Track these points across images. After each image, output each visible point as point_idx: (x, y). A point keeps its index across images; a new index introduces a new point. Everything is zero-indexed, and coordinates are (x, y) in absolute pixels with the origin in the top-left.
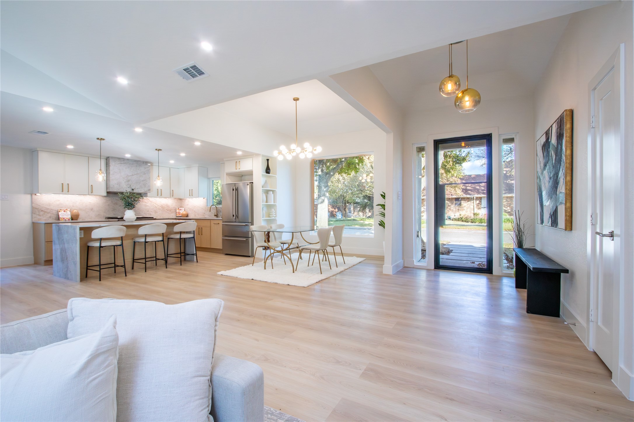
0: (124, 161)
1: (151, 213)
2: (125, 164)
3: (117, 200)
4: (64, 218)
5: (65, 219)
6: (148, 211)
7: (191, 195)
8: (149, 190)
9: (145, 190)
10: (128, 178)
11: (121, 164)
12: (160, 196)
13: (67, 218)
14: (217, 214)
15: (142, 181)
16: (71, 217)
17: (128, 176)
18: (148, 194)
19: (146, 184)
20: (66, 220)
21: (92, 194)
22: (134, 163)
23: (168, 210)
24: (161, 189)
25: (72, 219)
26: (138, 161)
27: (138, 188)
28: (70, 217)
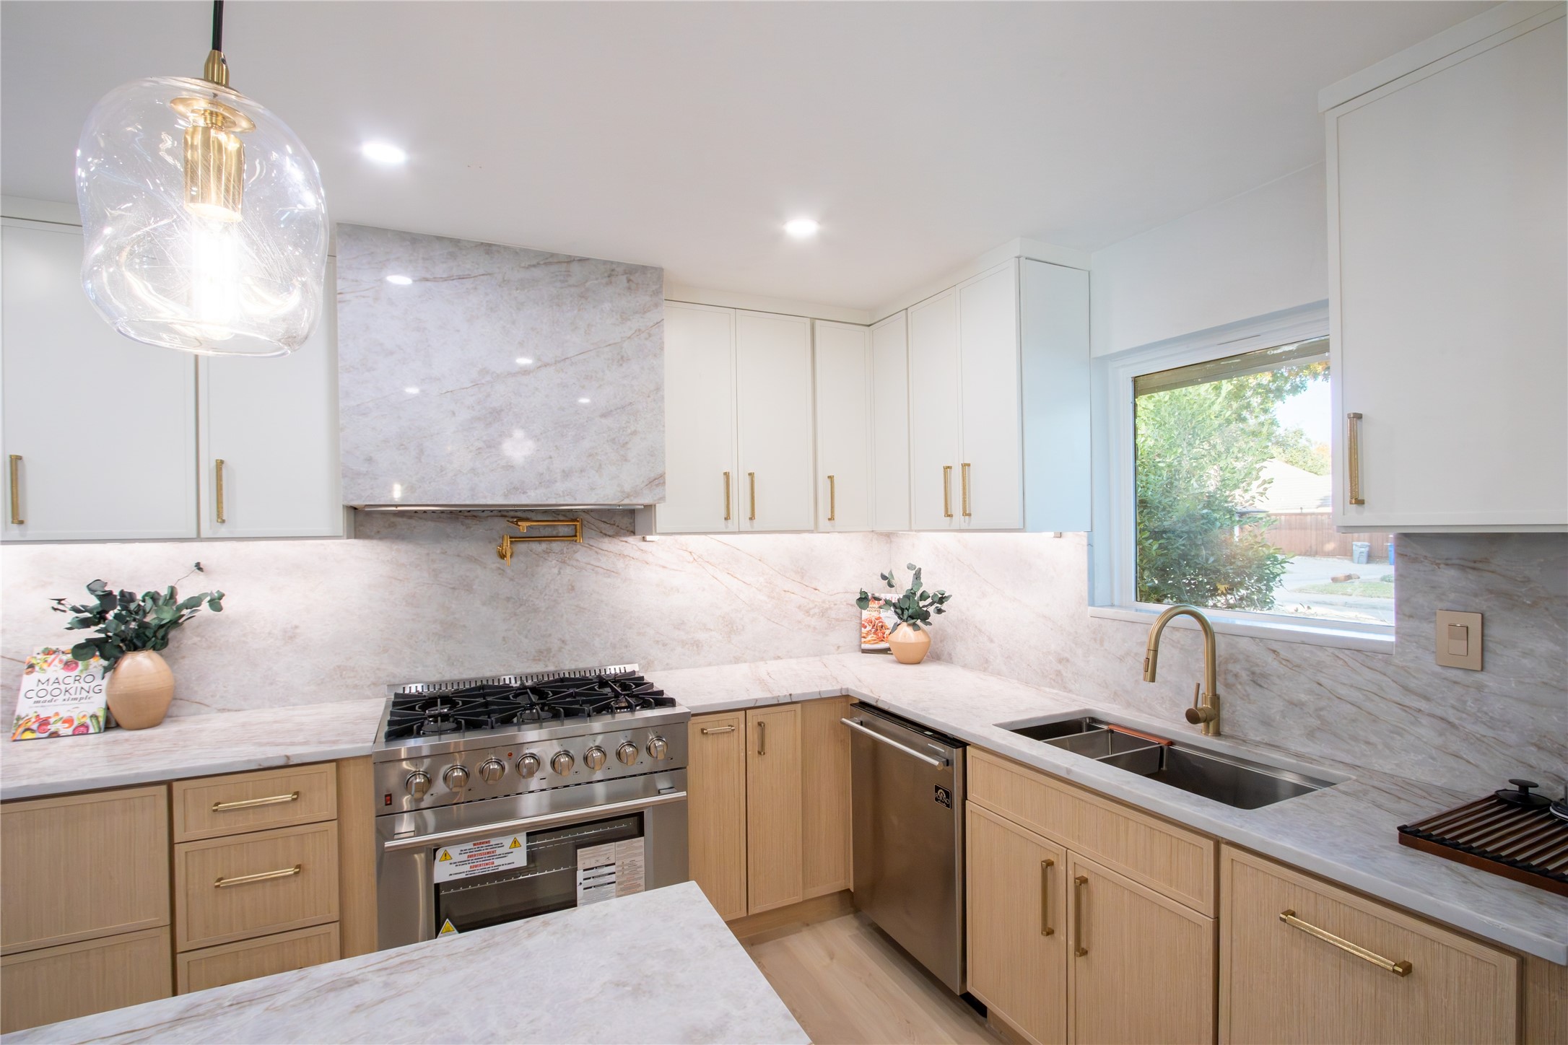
0: (452, 256)
1: (701, 636)
2: (468, 284)
3: (471, 559)
4: (44, 723)
5: (53, 728)
6: (683, 623)
7: (957, 508)
8: (658, 481)
9: (627, 488)
10: (488, 395)
11: (435, 280)
12: (745, 524)
13: (69, 721)
14: (1216, 700)
15: (603, 416)
16: (108, 708)
17: (488, 378)
18: (662, 513)
19: (634, 433)
20: (55, 735)
21: (223, 531)
22: (537, 272)
23: (807, 612)
24: (751, 474)
25: (111, 724)
26: (570, 260)
27: (566, 474)
28: (96, 705)
